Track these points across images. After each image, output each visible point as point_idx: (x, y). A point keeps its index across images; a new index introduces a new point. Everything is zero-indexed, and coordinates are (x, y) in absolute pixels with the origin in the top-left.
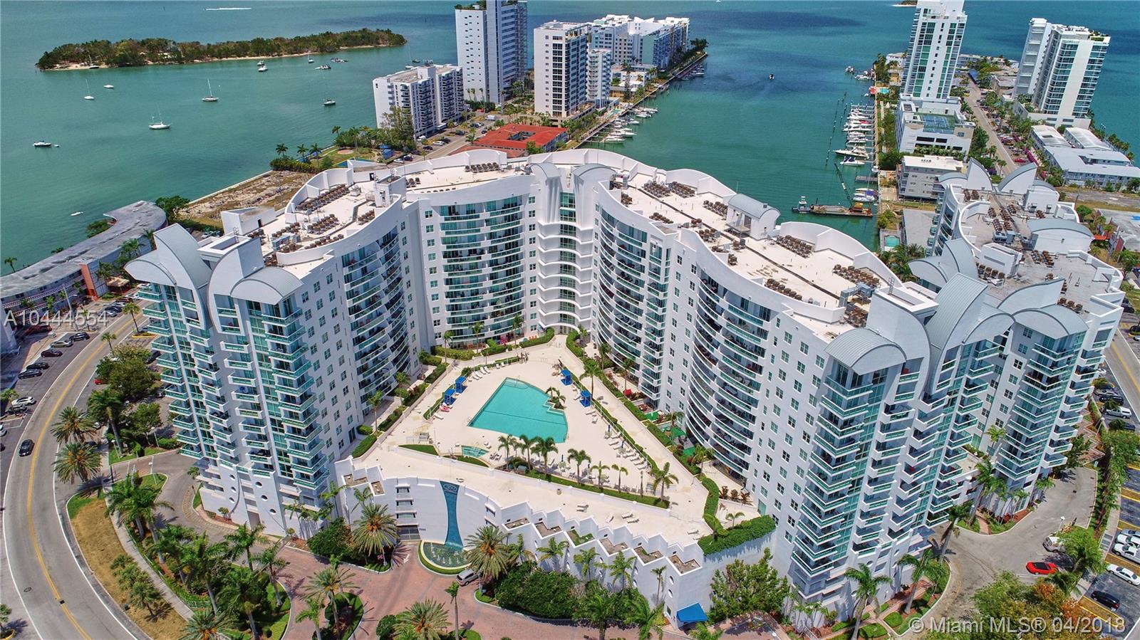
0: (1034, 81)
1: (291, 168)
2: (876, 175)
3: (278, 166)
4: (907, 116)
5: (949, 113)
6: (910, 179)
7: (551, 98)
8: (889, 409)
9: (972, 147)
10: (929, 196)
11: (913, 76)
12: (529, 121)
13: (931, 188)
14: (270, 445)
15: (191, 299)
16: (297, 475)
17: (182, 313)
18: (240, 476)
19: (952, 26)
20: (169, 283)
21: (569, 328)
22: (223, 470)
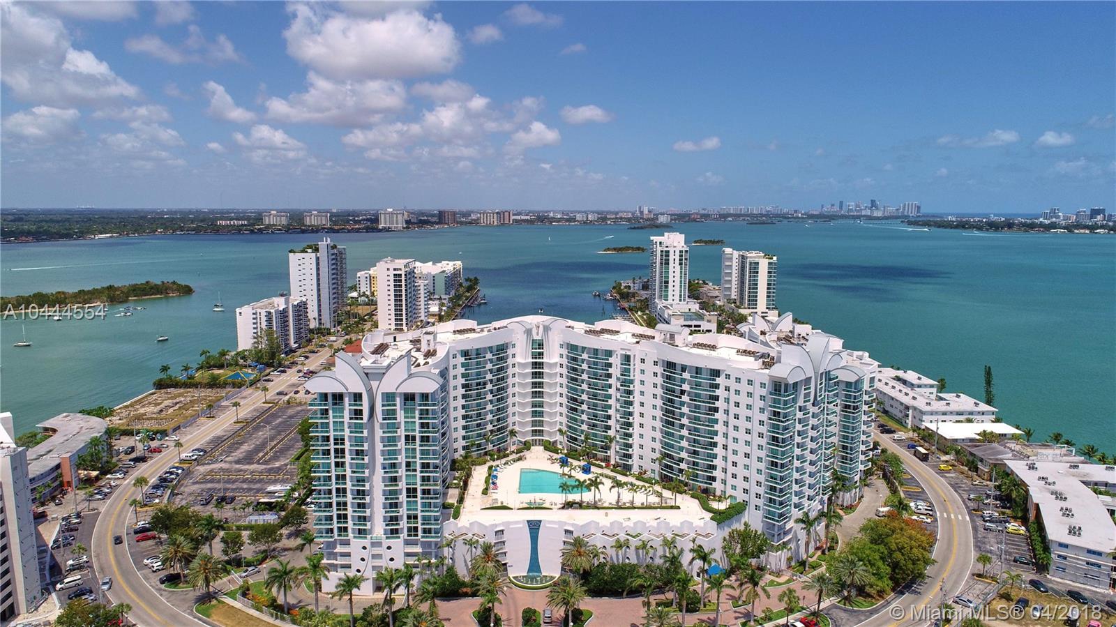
0: (735, 289)
1: (176, 385)
3: (160, 385)
4: (669, 312)
5: (694, 310)
7: (393, 318)
8: (801, 409)
11: (661, 287)
14: (403, 512)
15: (361, 400)
16: (425, 531)
17: (346, 414)
18: (373, 544)
19: (681, 252)
20: (342, 390)
21: (539, 440)
22: (356, 544)
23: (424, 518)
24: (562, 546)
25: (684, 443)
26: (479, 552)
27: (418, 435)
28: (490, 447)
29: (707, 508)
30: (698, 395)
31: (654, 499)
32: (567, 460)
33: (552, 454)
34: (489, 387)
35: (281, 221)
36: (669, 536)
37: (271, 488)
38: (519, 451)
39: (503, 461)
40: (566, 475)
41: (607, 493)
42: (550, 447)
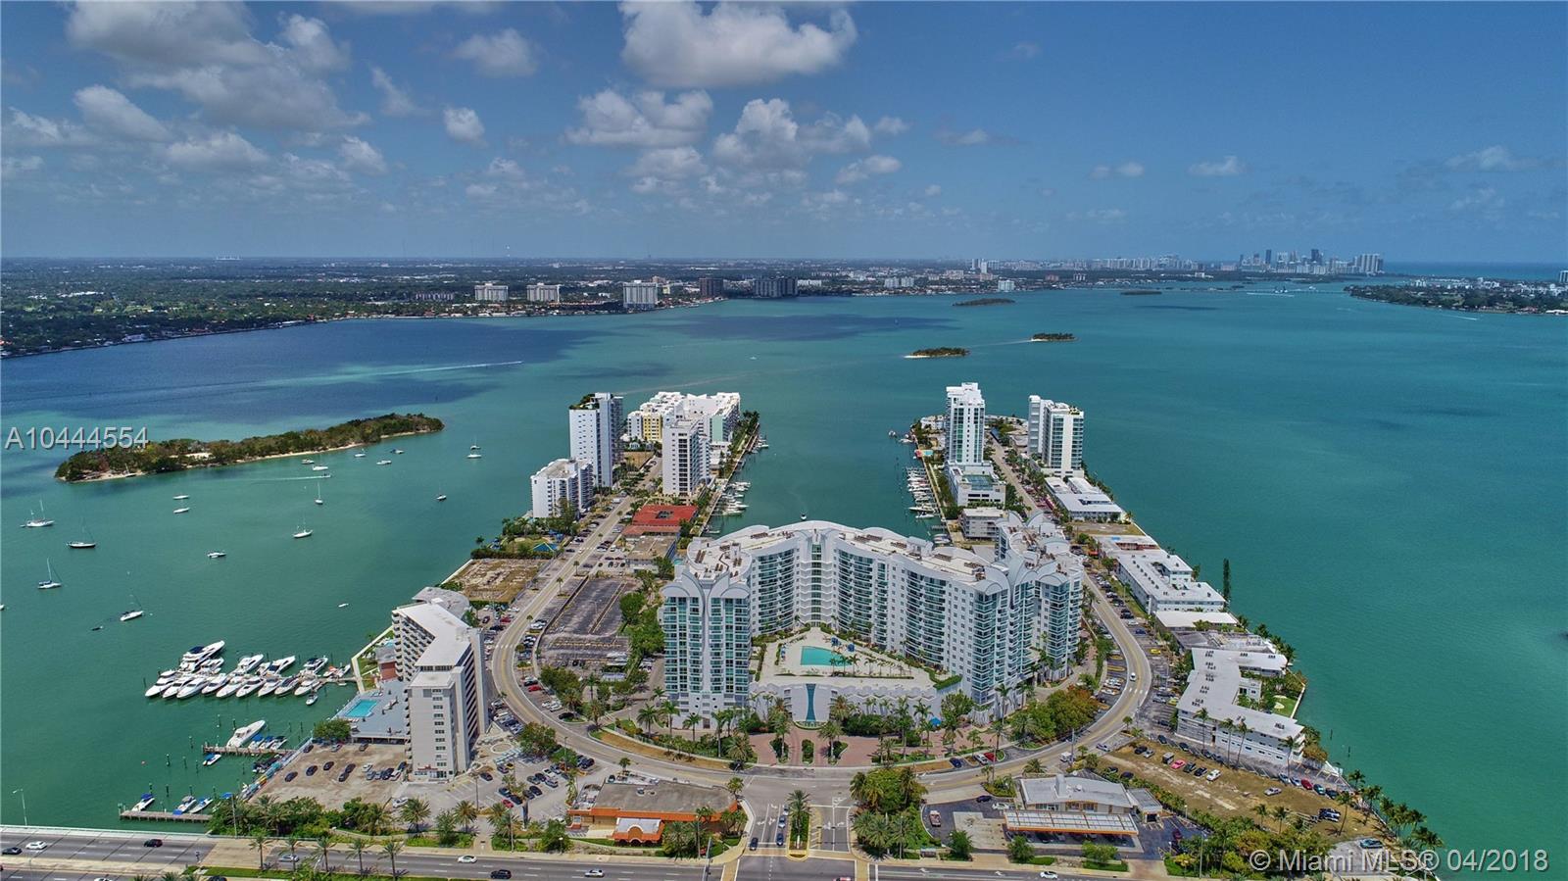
0: (1041, 442)
1: (491, 555)
2: (945, 524)
3: (477, 555)
4: (957, 479)
5: (986, 474)
6: (971, 525)
7: (678, 482)
8: (1000, 612)
9: (1007, 499)
10: (985, 536)
11: (954, 442)
12: (660, 502)
13: (985, 530)
14: (724, 675)
15: (697, 602)
16: (737, 688)
17: (688, 610)
18: (704, 697)
19: (976, 409)
20: (684, 595)
21: (818, 623)
22: (693, 695)
23: (737, 680)
24: (830, 702)
25: (922, 632)
26: (774, 704)
27: (734, 626)
28: (779, 628)
29: (932, 678)
30: (931, 598)
31: (896, 672)
32: (837, 640)
33: (826, 634)
34: (779, 583)
35: (497, 296)
36: (903, 697)
37: (610, 655)
38: (801, 632)
39: (790, 639)
40: (835, 651)
41: (862, 667)
42: (826, 629)
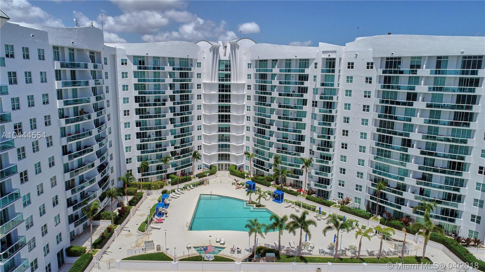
21: (226, 165)
32: (254, 185)
33: (237, 178)
39: (183, 186)
40: (254, 203)
42: (237, 172)
